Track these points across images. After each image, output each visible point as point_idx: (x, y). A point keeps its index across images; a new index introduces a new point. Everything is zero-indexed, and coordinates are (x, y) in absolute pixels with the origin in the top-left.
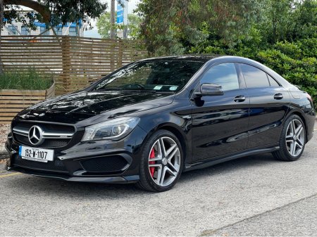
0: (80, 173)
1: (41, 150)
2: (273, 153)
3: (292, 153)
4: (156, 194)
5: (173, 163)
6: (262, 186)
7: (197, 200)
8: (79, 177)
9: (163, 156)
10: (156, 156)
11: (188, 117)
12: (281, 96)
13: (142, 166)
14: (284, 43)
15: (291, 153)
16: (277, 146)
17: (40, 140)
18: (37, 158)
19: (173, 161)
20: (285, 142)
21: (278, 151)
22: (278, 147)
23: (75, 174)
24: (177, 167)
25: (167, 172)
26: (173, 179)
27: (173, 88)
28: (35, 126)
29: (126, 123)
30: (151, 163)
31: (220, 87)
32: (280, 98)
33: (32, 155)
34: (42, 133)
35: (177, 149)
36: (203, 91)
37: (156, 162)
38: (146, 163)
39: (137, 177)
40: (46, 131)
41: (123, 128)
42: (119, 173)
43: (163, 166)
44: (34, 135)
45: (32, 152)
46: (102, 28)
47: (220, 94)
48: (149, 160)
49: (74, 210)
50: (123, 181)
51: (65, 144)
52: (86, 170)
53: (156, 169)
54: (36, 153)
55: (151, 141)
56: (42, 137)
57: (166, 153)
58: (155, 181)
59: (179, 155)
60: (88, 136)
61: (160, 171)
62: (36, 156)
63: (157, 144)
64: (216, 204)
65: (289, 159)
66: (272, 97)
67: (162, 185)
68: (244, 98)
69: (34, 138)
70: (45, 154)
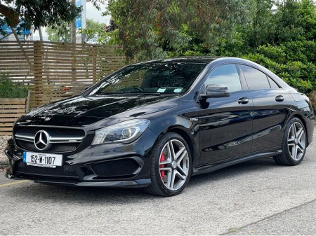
0: (90, 178)
1: (48, 155)
2: (275, 157)
3: (294, 157)
4: (167, 198)
5: (182, 166)
6: (273, 189)
7: (210, 202)
8: (89, 181)
9: (173, 159)
10: (166, 159)
11: (195, 119)
12: (282, 98)
13: (153, 170)
14: (267, 46)
15: (292, 157)
16: (280, 149)
17: (47, 145)
18: (44, 164)
19: (181, 164)
20: (287, 146)
21: (280, 155)
22: (280, 151)
23: (85, 178)
24: (186, 170)
25: (177, 176)
26: (182, 183)
27: (178, 90)
28: (41, 131)
29: (136, 126)
30: (161, 166)
31: (226, 88)
32: (282, 100)
33: (38, 161)
34: (49, 138)
35: (186, 152)
36: (209, 93)
37: (166, 166)
38: (157, 166)
39: (148, 181)
40: (52, 136)
41: (134, 130)
42: (131, 177)
43: (173, 169)
44: (41, 140)
45: (39, 158)
46: (53, 34)
47: (226, 95)
48: (160, 164)
49: (90, 215)
50: (135, 185)
51: (74, 149)
52: (97, 174)
53: (166, 172)
54: (43, 158)
55: (161, 144)
56: (49, 142)
57: (176, 157)
58: (165, 185)
59: (188, 159)
60: (98, 140)
61: (170, 174)
62: (43, 162)
63: (166, 147)
64: (232, 205)
65: (291, 163)
66: (273, 99)
67: (172, 189)
68: (247, 100)
69: (41, 143)
70: (53, 159)
